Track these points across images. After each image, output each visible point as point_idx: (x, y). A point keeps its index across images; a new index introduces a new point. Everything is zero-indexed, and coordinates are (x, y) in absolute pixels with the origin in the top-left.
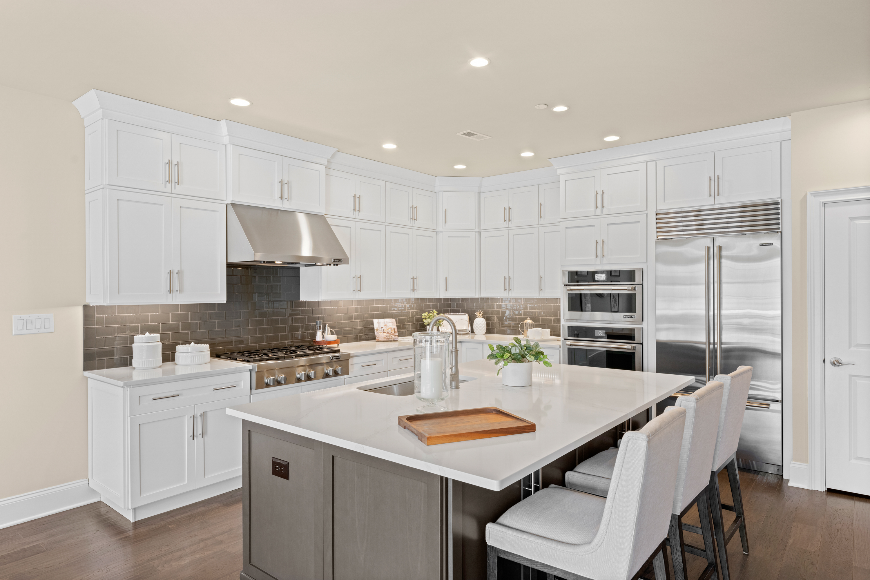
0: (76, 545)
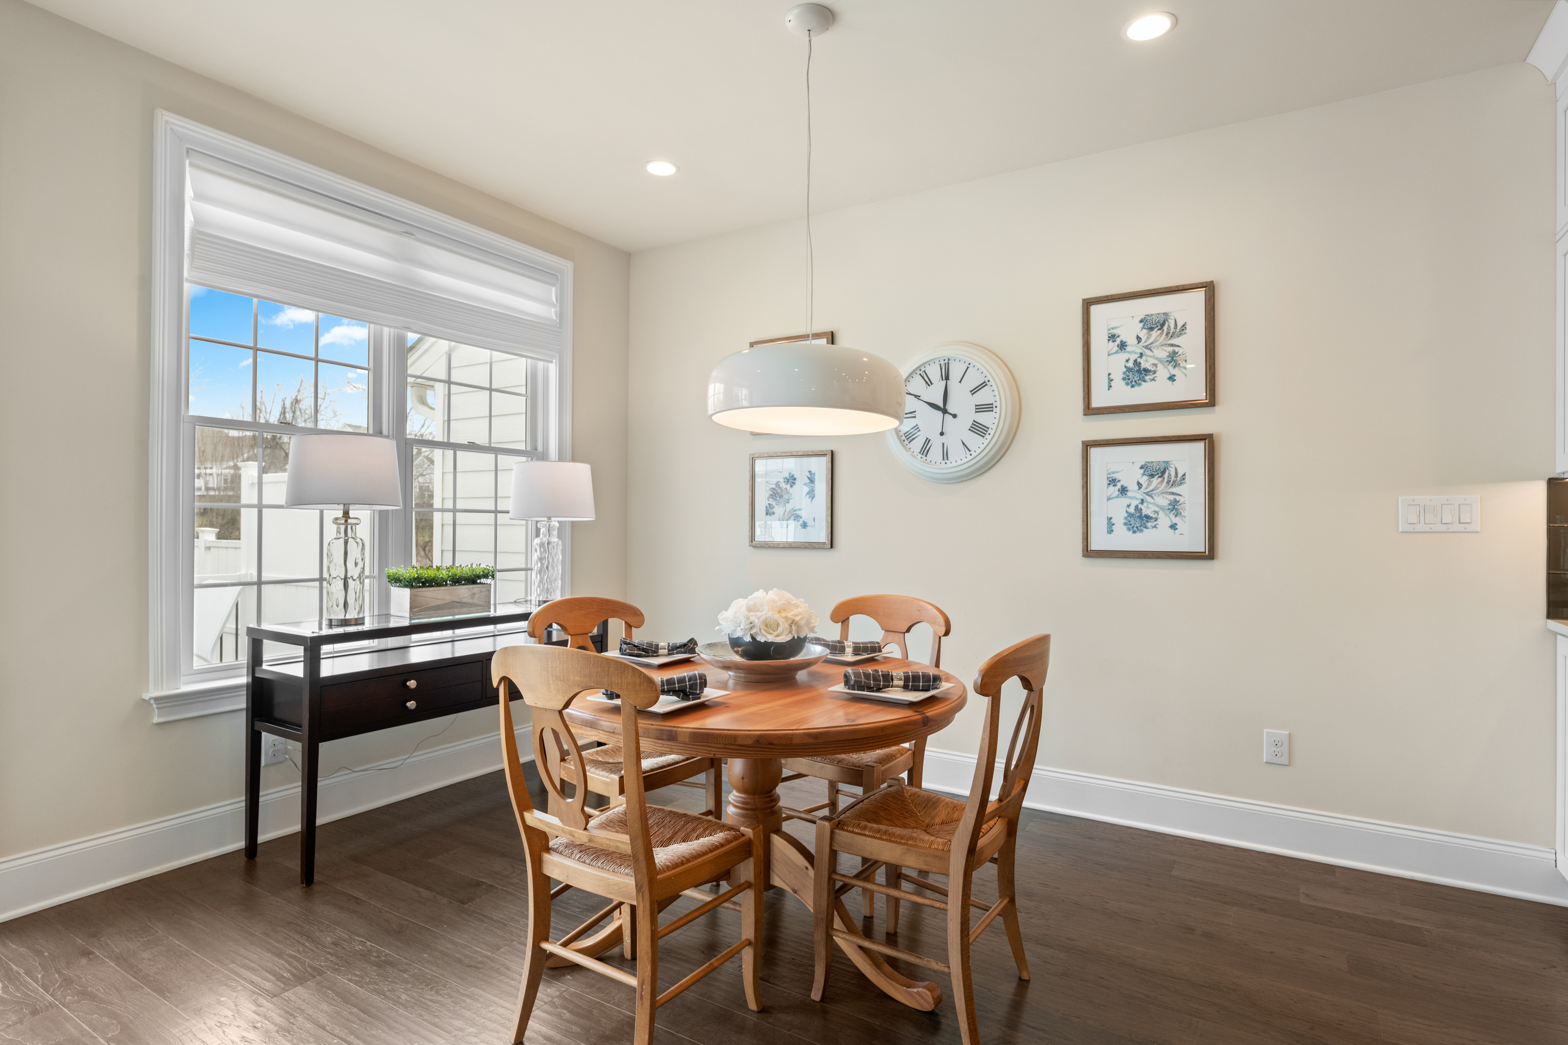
0: (1493, 968)
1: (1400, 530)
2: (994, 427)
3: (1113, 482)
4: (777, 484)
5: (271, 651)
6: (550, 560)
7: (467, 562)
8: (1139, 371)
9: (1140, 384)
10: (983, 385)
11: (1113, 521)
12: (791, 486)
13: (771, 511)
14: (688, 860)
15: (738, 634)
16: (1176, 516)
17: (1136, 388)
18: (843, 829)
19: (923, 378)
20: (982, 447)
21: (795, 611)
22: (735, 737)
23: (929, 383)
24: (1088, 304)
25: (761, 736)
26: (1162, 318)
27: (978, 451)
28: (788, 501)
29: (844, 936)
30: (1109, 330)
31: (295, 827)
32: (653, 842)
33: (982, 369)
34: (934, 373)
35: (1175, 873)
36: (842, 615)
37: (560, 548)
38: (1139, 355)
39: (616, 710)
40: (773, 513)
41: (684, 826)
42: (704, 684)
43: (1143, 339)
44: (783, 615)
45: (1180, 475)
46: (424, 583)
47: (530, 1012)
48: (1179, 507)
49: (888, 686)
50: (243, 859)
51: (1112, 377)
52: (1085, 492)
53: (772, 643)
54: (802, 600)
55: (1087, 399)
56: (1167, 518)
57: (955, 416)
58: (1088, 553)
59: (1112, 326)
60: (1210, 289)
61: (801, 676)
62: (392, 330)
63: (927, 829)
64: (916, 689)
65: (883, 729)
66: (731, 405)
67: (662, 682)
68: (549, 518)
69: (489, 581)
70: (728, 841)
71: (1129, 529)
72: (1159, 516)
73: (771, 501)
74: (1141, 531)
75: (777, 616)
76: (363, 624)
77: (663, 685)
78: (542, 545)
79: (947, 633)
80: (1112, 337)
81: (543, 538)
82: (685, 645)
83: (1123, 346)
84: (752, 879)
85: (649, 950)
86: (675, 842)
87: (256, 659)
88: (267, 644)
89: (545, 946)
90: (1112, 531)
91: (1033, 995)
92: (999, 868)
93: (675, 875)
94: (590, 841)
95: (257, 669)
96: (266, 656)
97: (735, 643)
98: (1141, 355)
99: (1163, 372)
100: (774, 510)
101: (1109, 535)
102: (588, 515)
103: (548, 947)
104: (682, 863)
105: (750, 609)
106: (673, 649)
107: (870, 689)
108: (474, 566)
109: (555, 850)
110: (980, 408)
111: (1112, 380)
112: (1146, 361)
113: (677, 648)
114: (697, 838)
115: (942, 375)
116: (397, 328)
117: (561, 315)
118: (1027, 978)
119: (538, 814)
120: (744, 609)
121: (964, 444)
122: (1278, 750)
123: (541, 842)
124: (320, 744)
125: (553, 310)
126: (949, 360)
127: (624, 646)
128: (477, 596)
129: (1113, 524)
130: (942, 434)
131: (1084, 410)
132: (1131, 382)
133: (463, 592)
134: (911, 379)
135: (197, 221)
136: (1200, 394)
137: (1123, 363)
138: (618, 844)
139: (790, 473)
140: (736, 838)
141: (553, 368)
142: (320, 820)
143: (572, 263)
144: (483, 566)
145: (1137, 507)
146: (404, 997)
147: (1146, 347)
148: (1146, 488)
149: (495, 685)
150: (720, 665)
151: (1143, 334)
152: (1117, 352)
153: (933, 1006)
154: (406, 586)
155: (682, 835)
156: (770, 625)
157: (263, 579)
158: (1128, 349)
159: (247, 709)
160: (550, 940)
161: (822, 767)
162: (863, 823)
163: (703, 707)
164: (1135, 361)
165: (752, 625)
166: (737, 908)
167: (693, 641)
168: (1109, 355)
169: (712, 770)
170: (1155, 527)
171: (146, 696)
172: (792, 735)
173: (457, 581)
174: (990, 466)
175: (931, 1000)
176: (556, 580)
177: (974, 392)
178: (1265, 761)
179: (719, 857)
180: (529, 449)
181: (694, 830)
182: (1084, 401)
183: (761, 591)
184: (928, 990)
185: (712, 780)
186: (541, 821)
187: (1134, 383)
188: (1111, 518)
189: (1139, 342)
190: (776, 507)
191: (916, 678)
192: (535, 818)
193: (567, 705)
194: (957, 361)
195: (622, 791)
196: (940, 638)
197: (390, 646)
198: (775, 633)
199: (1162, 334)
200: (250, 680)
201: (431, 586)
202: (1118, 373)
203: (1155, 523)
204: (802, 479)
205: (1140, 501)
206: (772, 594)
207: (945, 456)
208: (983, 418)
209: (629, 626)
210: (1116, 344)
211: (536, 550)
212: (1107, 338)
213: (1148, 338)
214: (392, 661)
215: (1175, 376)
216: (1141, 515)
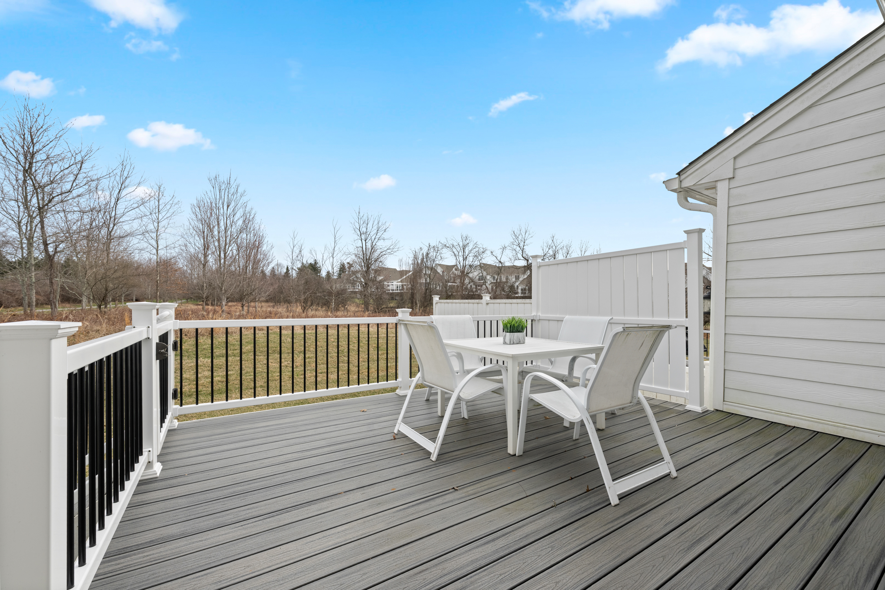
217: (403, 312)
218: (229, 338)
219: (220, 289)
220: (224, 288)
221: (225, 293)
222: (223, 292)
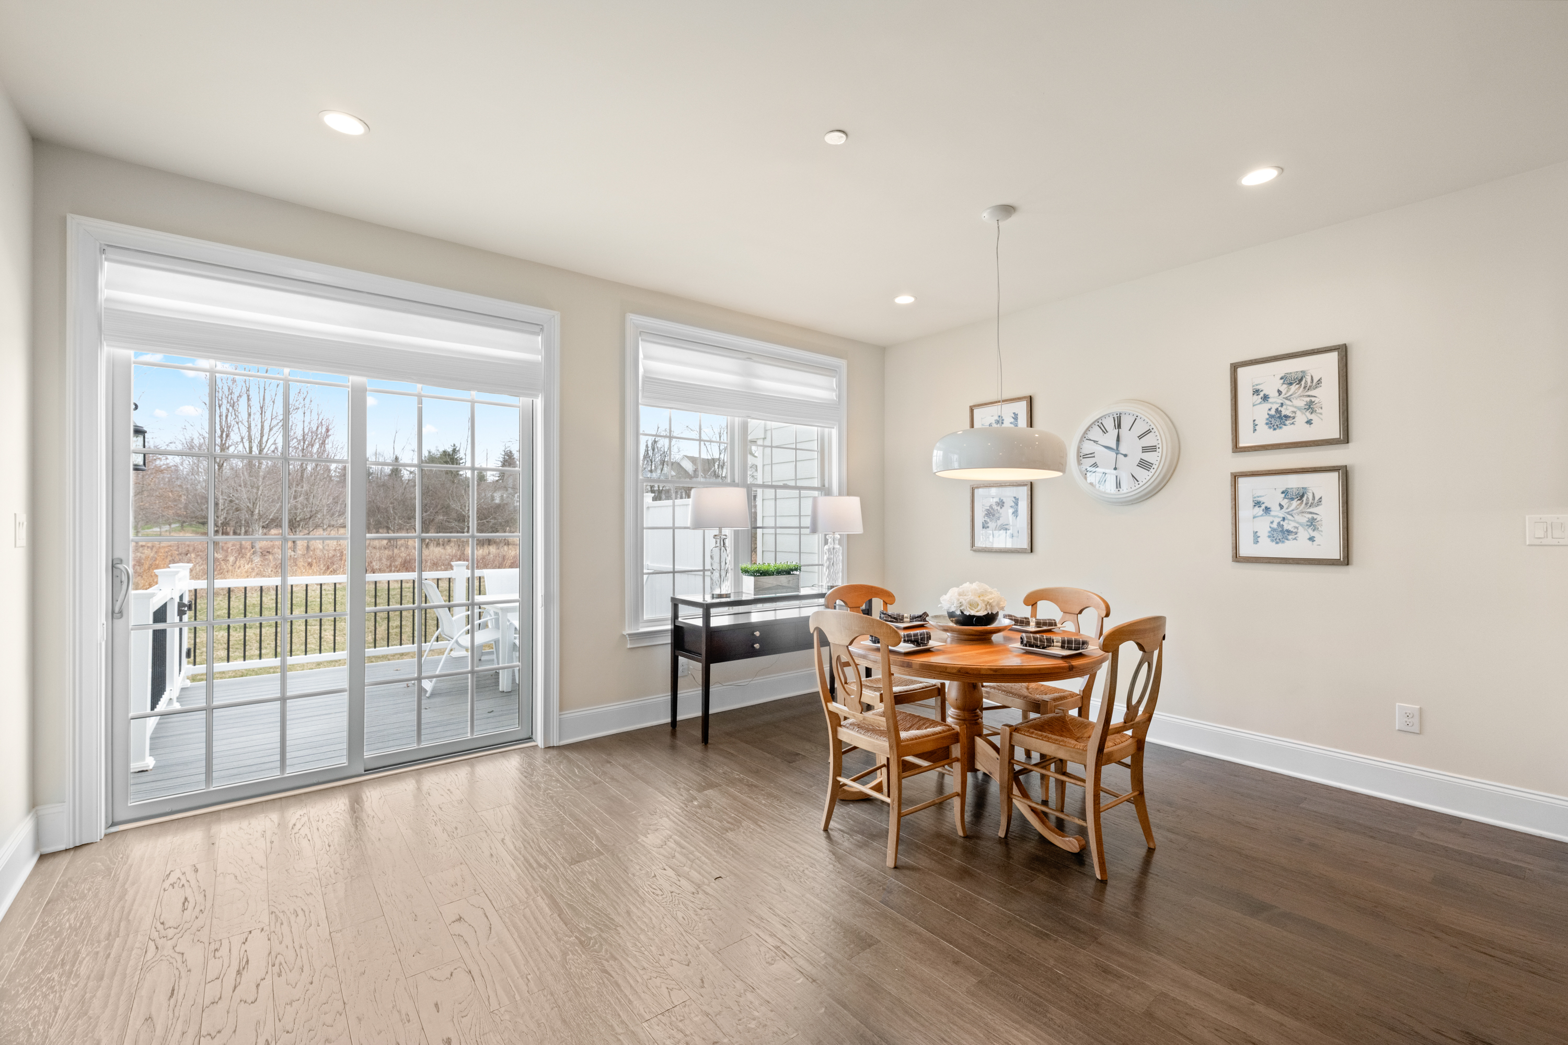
1: (1528, 543)
2: (1157, 464)
3: (1258, 504)
4: (991, 506)
5: (683, 610)
6: (835, 560)
7: (785, 561)
8: (1280, 418)
9: (1281, 428)
10: (1148, 432)
11: (1258, 534)
12: (1001, 508)
13: (986, 525)
14: (919, 738)
15: (952, 609)
16: (1314, 530)
17: (1278, 431)
18: (1018, 732)
19: (1100, 428)
20: (1148, 478)
21: (990, 596)
22: (946, 668)
23: (1105, 431)
24: (1235, 367)
25: (961, 668)
26: (1300, 376)
27: (1145, 481)
28: (999, 518)
29: (1019, 799)
30: (1253, 386)
31: (699, 713)
32: (900, 729)
33: (1147, 420)
34: (1109, 424)
35: (1302, 805)
36: (1032, 601)
37: (841, 552)
38: (1280, 405)
39: (878, 650)
40: (988, 527)
41: (918, 722)
42: (929, 638)
43: (1284, 393)
44: (981, 598)
45: (1317, 498)
46: (761, 574)
47: (831, 818)
48: (1316, 524)
49: (1050, 646)
50: (670, 728)
51: (1256, 422)
52: (1234, 511)
53: (974, 616)
54: (996, 589)
55: (1235, 441)
56: (1306, 532)
57: (1125, 456)
58: (1237, 558)
59: (1256, 383)
60: (1343, 351)
61: (995, 638)
62: (740, 419)
63: (1077, 739)
64: (1070, 649)
65: (1039, 669)
66: (947, 466)
67: (904, 635)
68: (834, 533)
69: (798, 573)
70: (944, 732)
71: (1272, 541)
72: (1299, 531)
73: (986, 518)
74: (1283, 542)
75: (977, 599)
76: (730, 597)
77: (904, 637)
78: (829, 550)
79: (1107, 615)
80: (1256, 392)
81: (830, 545)
82: (920, 616)
83: (1266, 398)
84: (959, 756)
85: (897, 783)
86: (912, 730)
87: (675, 616)
88: (681, 606)
89: (839, 779)
90: (1258, 542)
91: (1157, 857)
92: (1132, 772)
93: (913, 744)
94: (864, 719)
95: (676, 620)
96: (680, 613)
97: (951, 615)
98: (1282, 405)
99: (1301, 418)
100: (988, 525)
101: (1255, 545)
102: (858, 529)
103: (842, 780)
104: (916, 739)
105: (960, 595)
106: (913, 618)
107: (1037, 647)
108: (789, 563)
109: (844, 726)
110: (1145, 449)
111: (1257, 425)
112: (1287, 409)
113: (916, 618)
114: (926, 728)
115: (1115, 425)
116: (743, 417)
117: (839, 397)
118: (1153, 847)
119: (834, 704)
120: (956, 594)
121: (1133, 476)
122: (1410, 720)
123: (836, 720)
124: (711, 665)
125: (834, 393)
126: (1120, 414)
127: (882, 616)
128: (791, 582)
129: (1259, 537)
130: (1115, 469)
131: (1233, 449)
132: (1273, 426)
133: (783, 579)
134: (1090, 429)
135: (645, 371)
136: (1335, 433)
137: (1266, 411)
138: (879, 722)
139: (1000, 499)
140: (949, 730)
141: (835, 432)
142: (711, 711)
143: (846, 361)
144: (794, 563)
145: (1279, 523)
146: (763, 802)
147: (1286, 398)
148: (1287, 509)
149: (812, 632)
150: (941, 628)
151: (1284, 388)
152: (1260, 403)
153: (1079, 850)
154: (751, 575)
155: (917, 726)
156: (972, 605)
157: (676, 570)
158: (1270, 400)
159: (671, 643)
160: (842, 775)
161: (1012, 700)
162: (1032, 730)
163: (928, 651)
164: (1277, 409)
165: (961, 604)
166: (951, 774)
167: (926, 614)
168: (1254, 406)
169: (939, 697)
170: (1295, 539)
171: (625, 633)
172: (981, 668)
173: (779, 572)
174: (1157, 490)
175: (1078, 846)
176: (838, 573)
177: (1140, 437)
178: (1397, 729)
179: (937, 739)
180: (819, 486)
181: (924, 724)
182: (1233, 442)
183: (968, 583)
184: (1077, 840)
185: (939, 704)
186: (837, 708)
187: (1275, 427)
188: (1257, 532)
189: (1280, 395)
190: (990, 523)
191: (1070, 642)
192: (834, 706)
193: (851, 643)
194: (1127, 414)
195: (881, 701)
196: (1103, 618)
197: (740, 612)
198: (976, 610)
199: (1300, 387)
200: (673, 627)
201: (765, 575)
202: (1262, 418)
203: (1296, 536)
204: (1009, 502)
205: (1282, 519)
206: (975, 586)
207: (1118, 485)
208: (1148, 457)
209: (885, 603)
210: (1260, 396)
211: (826, 554)
212: (1252, 393)
213: (1288, 391)
214: (742, 620)
215: (1312, 420)
216: (1283, 530)
217: (458, 566)
218: (264, 598)
219: (250, 513)
220: (257, 511)
221: (260, 519)
222: (256, 517)
